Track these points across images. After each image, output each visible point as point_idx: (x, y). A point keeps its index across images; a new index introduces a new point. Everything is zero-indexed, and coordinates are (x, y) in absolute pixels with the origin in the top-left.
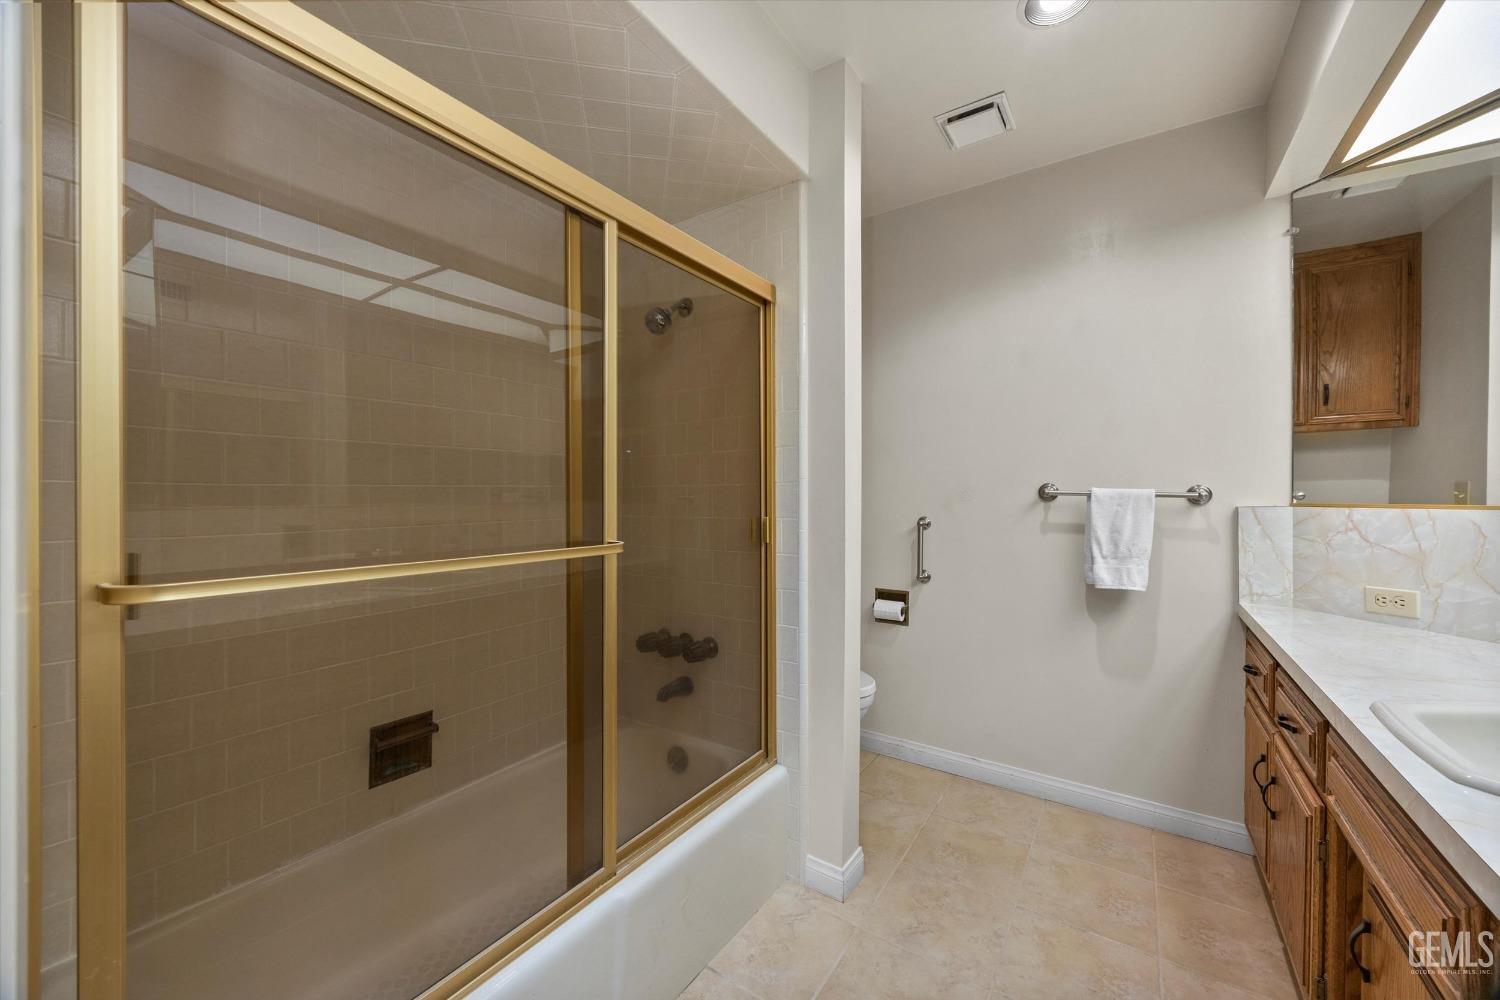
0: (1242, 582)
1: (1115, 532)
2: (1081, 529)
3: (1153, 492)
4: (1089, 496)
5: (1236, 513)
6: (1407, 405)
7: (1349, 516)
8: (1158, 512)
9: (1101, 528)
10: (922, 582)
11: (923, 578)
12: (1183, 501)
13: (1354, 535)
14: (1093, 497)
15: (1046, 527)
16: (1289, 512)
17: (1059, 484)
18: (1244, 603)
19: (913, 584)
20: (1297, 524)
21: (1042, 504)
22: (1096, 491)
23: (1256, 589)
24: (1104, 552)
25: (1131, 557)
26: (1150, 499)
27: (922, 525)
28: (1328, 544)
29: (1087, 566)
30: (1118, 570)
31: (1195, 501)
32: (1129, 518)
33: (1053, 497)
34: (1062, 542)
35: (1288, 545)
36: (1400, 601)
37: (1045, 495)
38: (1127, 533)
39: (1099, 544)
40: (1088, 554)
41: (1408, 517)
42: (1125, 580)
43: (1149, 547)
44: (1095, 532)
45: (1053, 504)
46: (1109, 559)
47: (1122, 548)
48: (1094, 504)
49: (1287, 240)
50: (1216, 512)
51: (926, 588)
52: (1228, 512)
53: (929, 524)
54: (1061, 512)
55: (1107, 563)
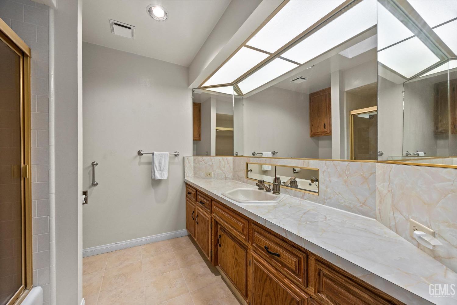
0: (185, 174)
1: (160, 163)
2: (151, 163)
3: (168, 153)
4: (153, 154)
5: (184, 157)
6: (199, 136)
7: (203, 158)
8: (170, 158)
9: (156, 163)
10: (94, 186)
11: (94, 185)
12: (174, 155)
13: (203, 162)
14: (154, 155)
15: (140, 163)
16: (192, 158)
17: (143, 150)
18: (186, 178)
19: (90, 187)
20: (194, 160)
21: (139, 156)
22: (155, 152)
23: (188, 175)
24: (158, 169)
25: (164, 170)
26: (168, 155)
27: (93, 165)
28: (199, 164)
29: (153, 174)
30: (161, 174)
31: (176, 155)
32: (163, 160)
33: (142, 154)
34: (145, 167)
35: (193, 165)
36: (210, 174)
37: (140, 153)
38: (163, 164)
39: (156, 167)
40: (153, 170)
41: (211, 158)
42: (163, 177)
43: (168, 167)
44: (155, 164)
45: (142, 156)
46: (159, 171)
47: (162, 168)
48: (155, 156)
49: (192, 99)
50: (180, 157)
51: (95, 188)
52: (182, 158)
53: (97, 164)
54: (144, 158)
55: (158, 172)
